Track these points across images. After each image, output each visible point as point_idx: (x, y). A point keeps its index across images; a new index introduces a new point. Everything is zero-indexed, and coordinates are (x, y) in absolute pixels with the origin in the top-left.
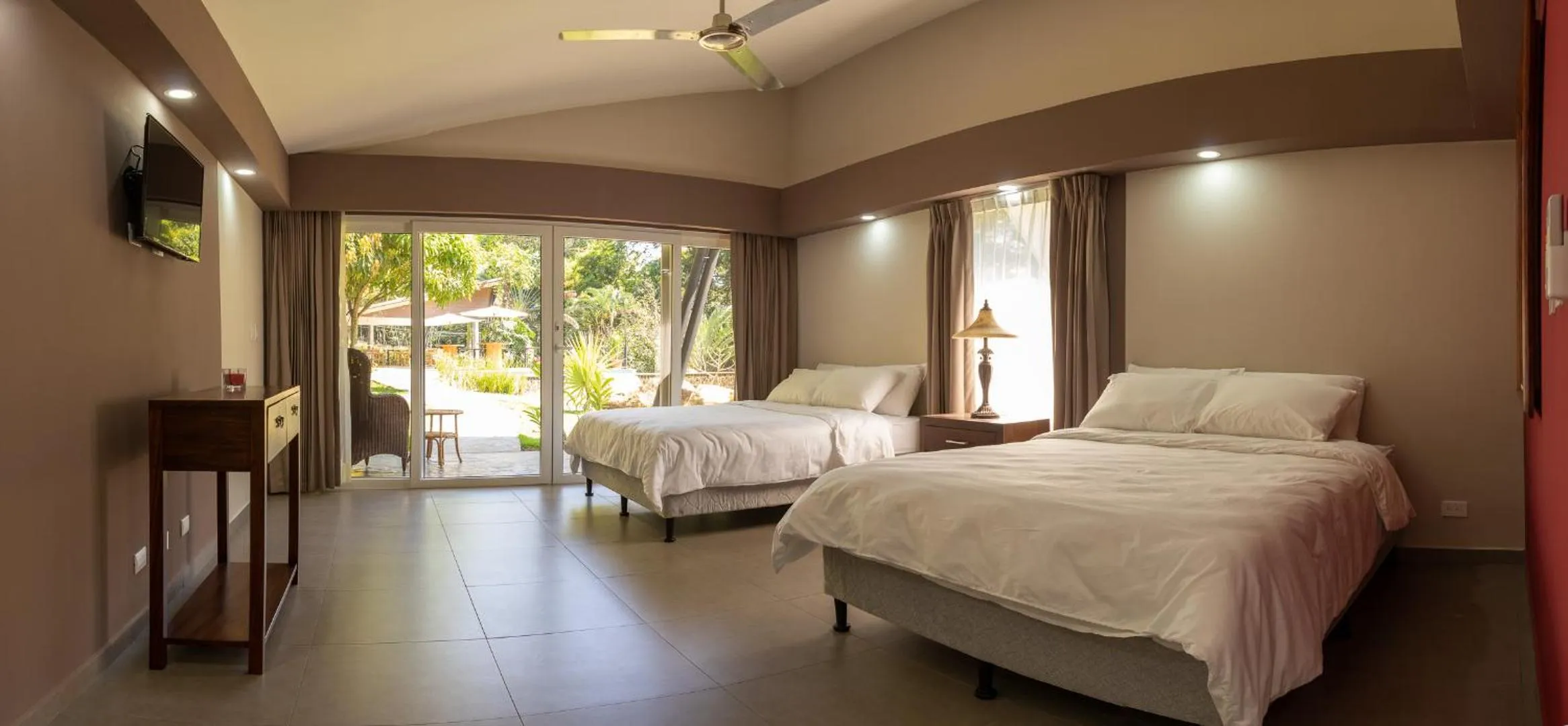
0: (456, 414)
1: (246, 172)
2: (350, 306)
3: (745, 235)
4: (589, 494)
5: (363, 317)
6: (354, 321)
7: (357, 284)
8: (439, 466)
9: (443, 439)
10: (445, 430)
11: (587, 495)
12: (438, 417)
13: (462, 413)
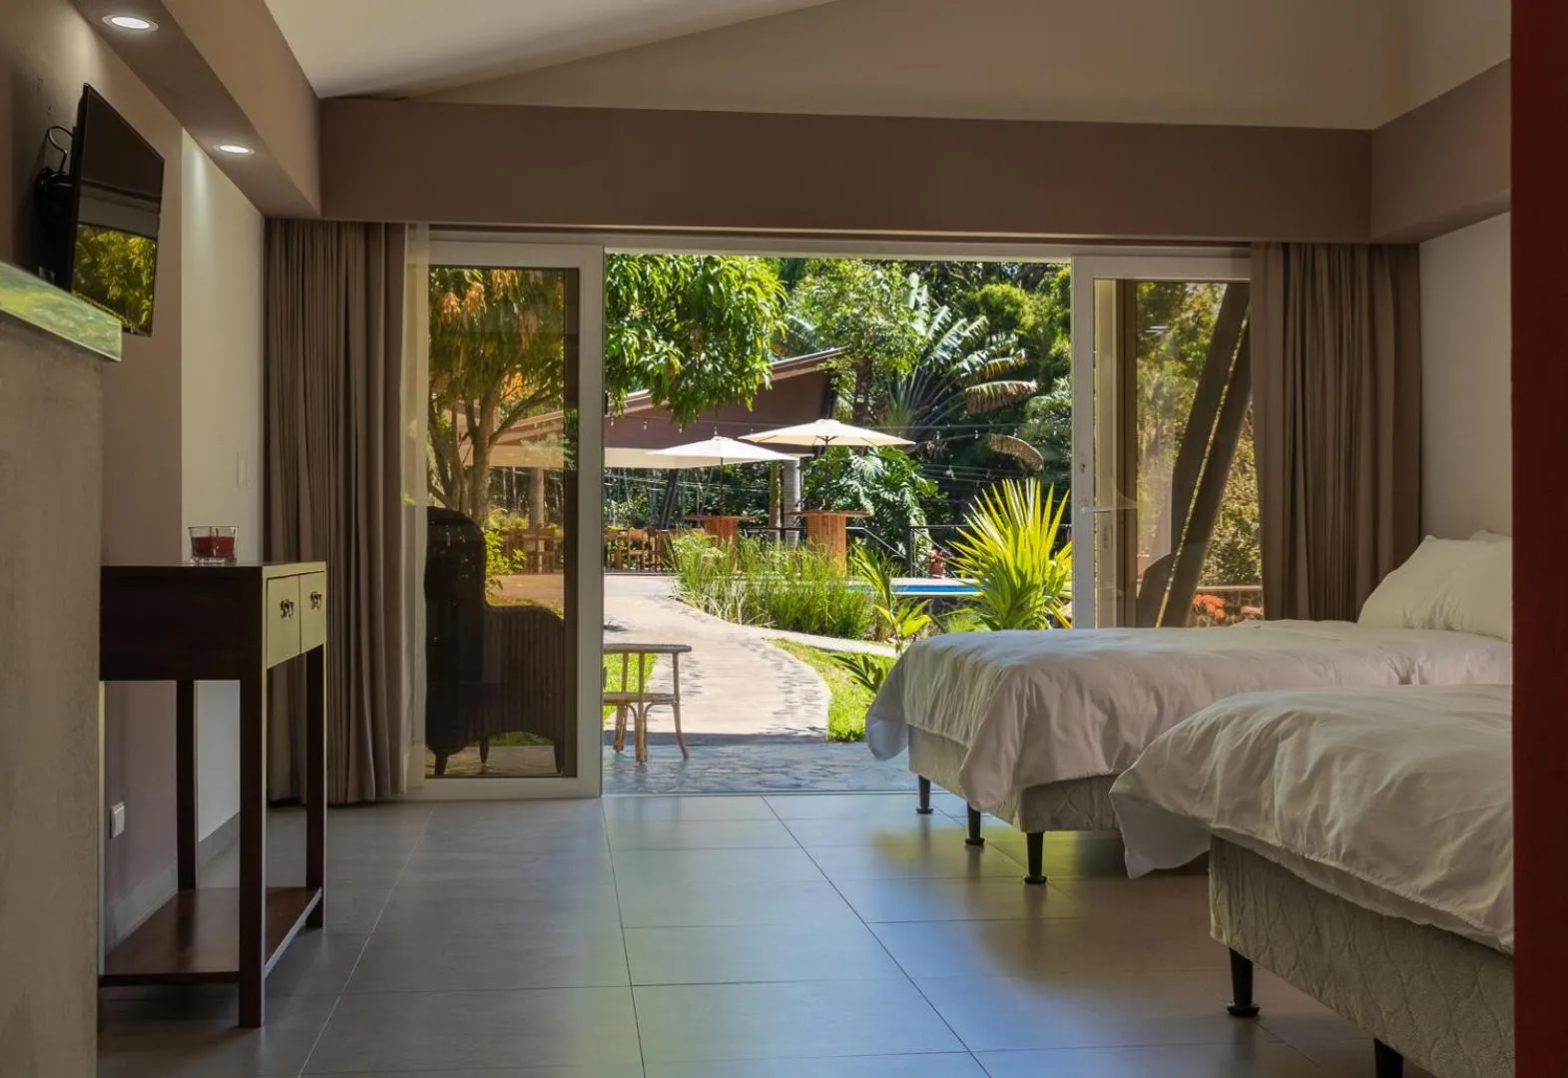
0: (675, 651)
1: (235, 149)
2: (471, 420)
3: (1286, 247)
4: (925, 809)
5: (499, 447)
6: (480, 452)
7: (487, 365)
8: (638, 764)
9: (646, 704)
10: (652, 685)
11: (920, 812)
12: (637, 656)
13: (688, 649)
